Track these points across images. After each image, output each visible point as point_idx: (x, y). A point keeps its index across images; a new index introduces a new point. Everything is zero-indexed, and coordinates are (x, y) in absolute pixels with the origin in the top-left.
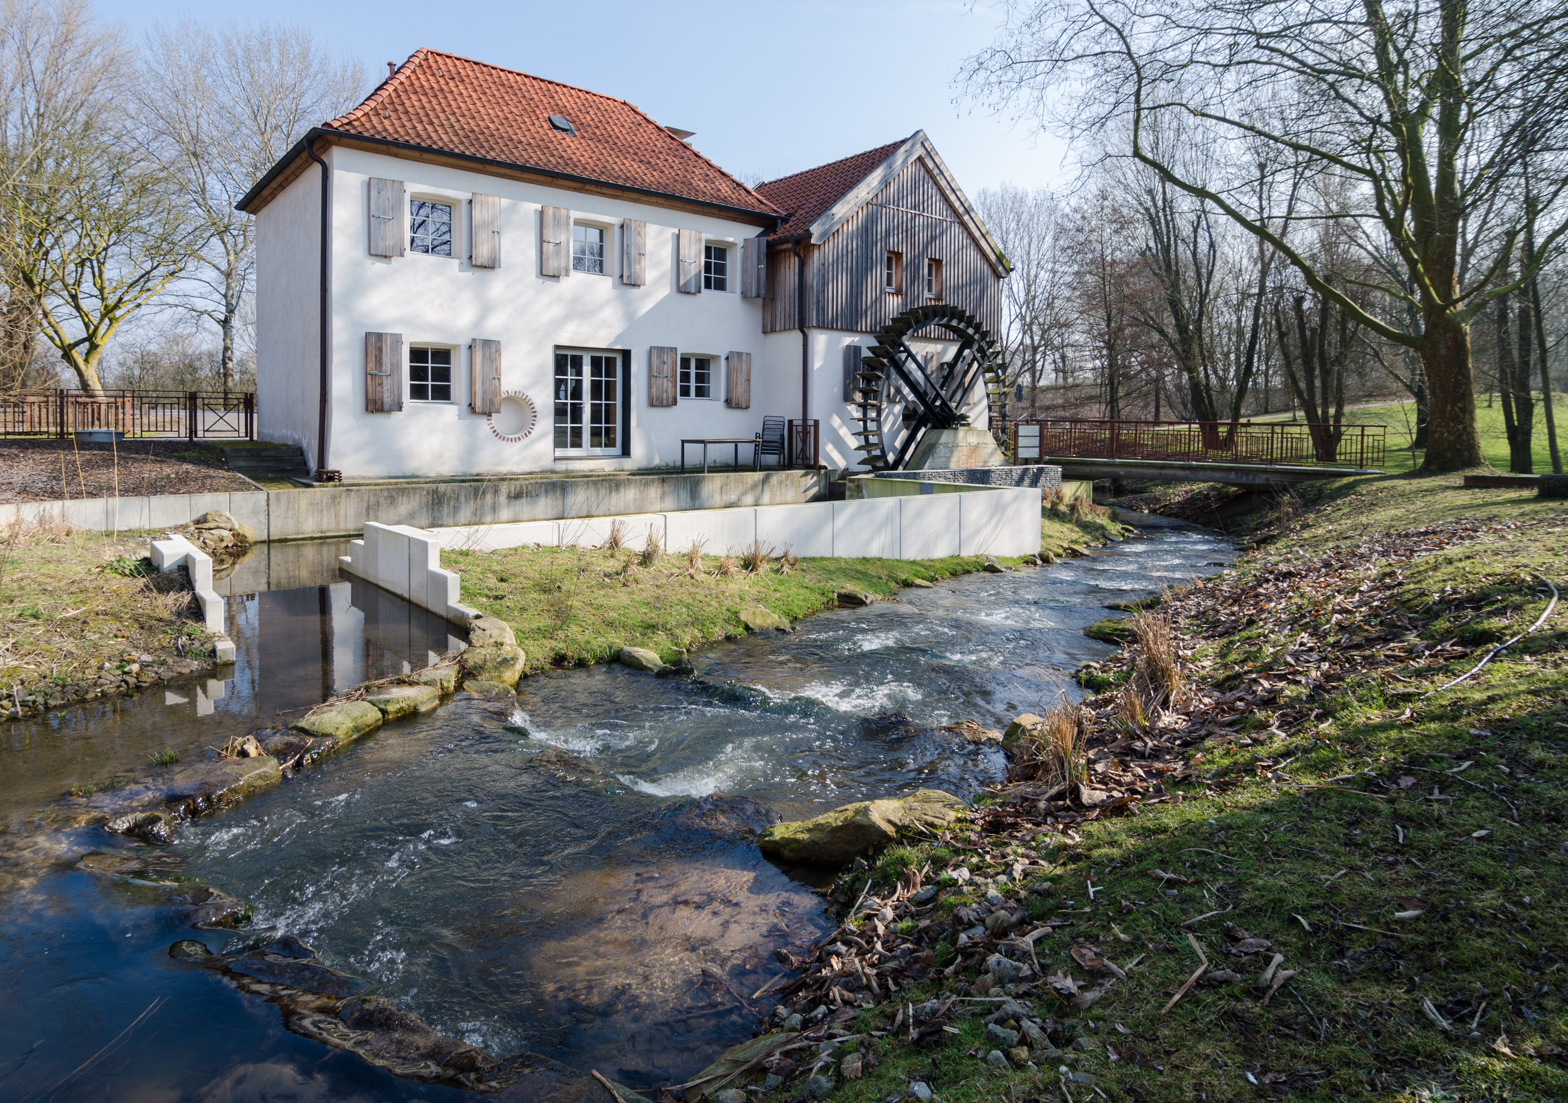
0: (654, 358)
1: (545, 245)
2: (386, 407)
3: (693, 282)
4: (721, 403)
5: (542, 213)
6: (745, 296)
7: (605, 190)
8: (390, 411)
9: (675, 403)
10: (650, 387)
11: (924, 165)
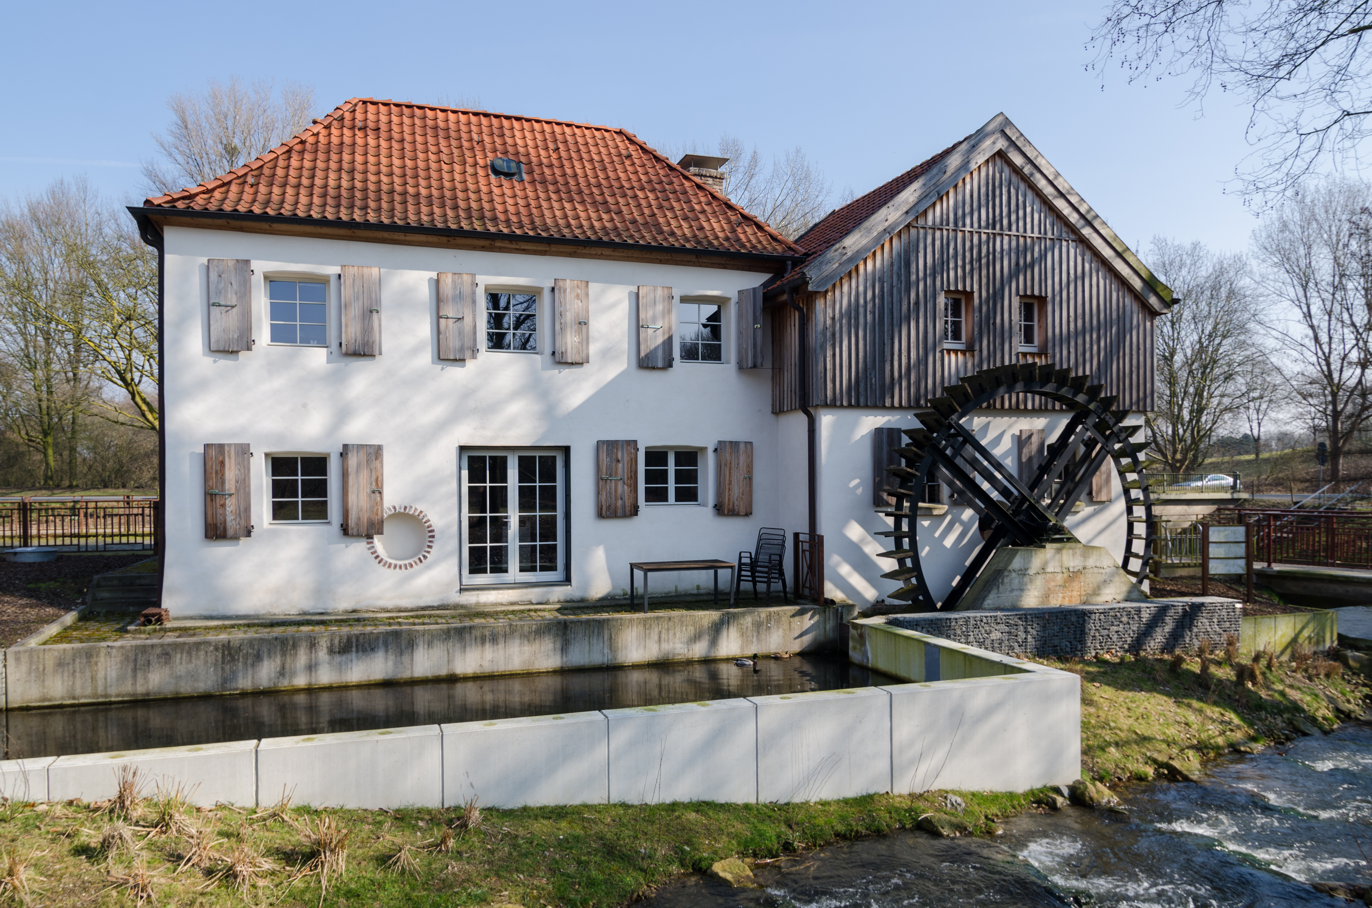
0: (603, 455)
1: (442, 321)
2: (230, 532)
3: (660, 353)
4: (708, 511)
5: (438, 281)
6: (741, 367)
7: (524, 246)
8: (236, 538)
9: (634, 511)
10: (598, 493)
11: (1010, 163)
